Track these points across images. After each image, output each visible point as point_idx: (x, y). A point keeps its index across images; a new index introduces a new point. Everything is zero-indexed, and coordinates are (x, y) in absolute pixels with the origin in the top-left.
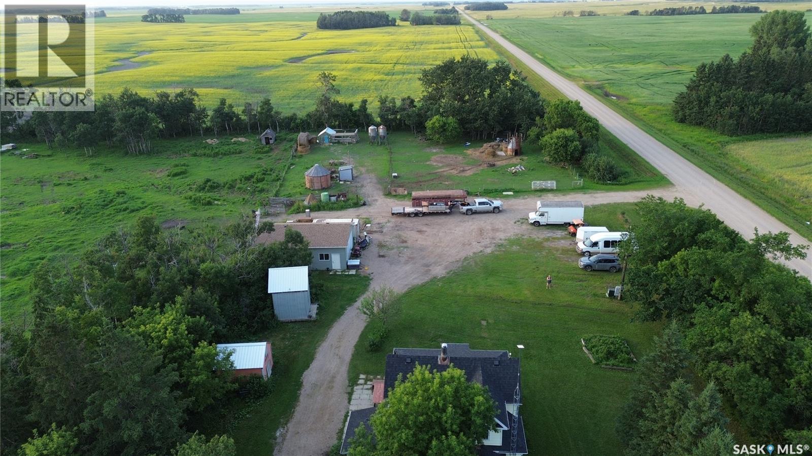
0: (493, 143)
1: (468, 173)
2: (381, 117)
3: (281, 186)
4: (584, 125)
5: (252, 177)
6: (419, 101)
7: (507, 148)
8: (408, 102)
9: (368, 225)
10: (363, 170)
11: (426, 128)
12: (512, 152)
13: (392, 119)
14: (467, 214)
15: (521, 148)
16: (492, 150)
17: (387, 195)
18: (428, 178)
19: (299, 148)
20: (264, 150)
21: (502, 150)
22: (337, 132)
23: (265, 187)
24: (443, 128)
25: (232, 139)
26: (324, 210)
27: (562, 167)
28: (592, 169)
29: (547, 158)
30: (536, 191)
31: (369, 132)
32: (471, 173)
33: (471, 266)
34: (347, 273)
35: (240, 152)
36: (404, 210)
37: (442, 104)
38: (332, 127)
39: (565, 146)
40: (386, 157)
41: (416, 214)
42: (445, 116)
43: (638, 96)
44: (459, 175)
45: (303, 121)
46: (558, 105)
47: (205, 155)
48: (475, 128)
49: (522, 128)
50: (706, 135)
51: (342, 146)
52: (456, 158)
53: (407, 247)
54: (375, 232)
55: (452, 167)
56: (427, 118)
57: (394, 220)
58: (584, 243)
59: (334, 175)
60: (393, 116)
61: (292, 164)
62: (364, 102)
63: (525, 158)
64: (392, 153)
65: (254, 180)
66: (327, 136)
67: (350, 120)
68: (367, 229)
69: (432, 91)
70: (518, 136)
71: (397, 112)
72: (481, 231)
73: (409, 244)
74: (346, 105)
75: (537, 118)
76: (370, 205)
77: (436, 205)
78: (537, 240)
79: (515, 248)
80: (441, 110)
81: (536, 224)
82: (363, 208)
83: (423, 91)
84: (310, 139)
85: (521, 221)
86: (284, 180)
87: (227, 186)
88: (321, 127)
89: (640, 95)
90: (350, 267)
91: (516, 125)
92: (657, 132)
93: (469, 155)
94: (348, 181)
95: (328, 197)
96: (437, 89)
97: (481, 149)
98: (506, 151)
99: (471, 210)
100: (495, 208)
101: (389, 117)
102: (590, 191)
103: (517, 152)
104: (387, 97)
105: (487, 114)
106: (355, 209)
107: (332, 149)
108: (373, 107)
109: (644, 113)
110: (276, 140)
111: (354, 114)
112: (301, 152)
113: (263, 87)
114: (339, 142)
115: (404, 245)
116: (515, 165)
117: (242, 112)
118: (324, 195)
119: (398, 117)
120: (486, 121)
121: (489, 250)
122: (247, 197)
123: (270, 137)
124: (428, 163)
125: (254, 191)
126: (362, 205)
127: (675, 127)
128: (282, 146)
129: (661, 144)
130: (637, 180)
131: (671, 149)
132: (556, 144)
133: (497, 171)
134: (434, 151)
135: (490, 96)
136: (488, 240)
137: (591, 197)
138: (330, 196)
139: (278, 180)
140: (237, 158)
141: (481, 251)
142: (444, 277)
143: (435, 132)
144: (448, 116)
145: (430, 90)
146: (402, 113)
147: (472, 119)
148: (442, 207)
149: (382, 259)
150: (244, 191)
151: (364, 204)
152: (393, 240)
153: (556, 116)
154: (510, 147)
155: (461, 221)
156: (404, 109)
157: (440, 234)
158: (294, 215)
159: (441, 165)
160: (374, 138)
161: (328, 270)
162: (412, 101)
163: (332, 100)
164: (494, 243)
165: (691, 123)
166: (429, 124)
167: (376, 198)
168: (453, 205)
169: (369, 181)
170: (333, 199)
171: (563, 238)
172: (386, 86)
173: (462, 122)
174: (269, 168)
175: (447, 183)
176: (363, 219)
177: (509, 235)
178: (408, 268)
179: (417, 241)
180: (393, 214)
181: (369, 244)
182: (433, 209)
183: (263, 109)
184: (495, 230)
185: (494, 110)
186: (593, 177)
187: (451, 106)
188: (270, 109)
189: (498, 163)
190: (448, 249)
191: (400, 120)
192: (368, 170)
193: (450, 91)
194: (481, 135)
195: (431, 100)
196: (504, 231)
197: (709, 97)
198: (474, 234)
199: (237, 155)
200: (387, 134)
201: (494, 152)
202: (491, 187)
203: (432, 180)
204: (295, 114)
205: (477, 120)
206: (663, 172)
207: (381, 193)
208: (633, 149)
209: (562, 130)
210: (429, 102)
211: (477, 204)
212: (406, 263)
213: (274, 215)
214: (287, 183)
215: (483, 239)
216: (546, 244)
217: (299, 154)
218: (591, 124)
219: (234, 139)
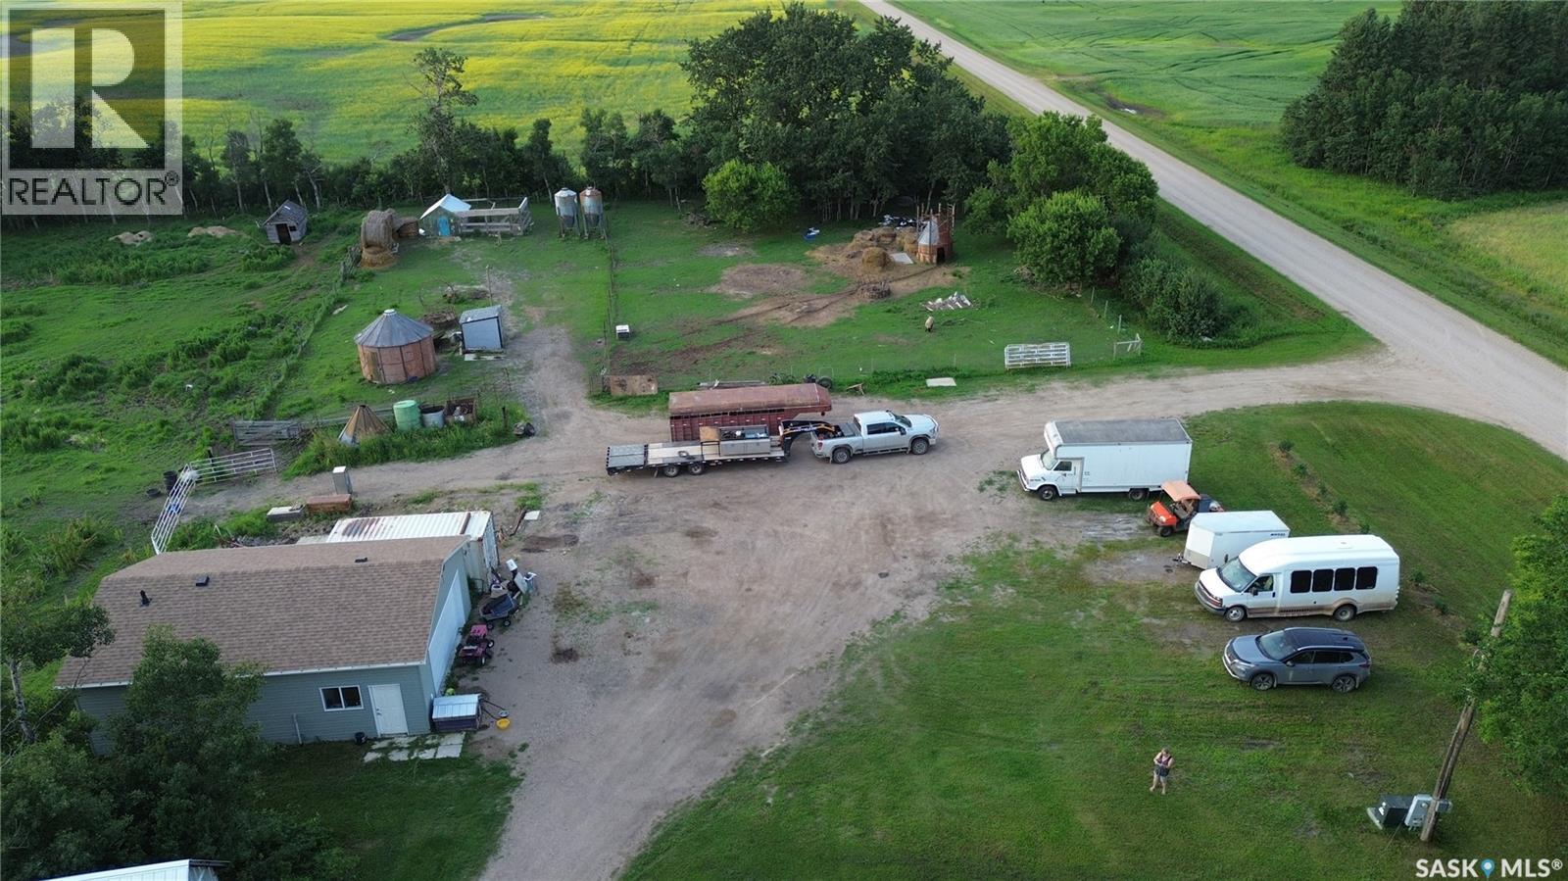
0: (877, 232)
1: (824, 319)
2: (589, 164)
3: (293, 371)
4: (1118, 181)
5: (212, 344)
6: (686, 123)
7: (915, 242)
8: (656, 125)
9: (533, 515)
10: (535, 313)
11: (704, 192)
12: (931, 255)
13: (616, 171)
14: (835, 462)
15: (951, 244)
16: (877, 250)
17: (597, 397)
18: (716, 337)
19: (366, 255)
20: (268, 261)
21: (901, 249)
22: (474, 206)
23: (245, 376)
24: (750, 192)
25: (189, 231)
26: (402, 457)
27: (1068, 296)
28: (1157, 303)
29: (1024, 270)
30: (1017, 372)
31: (557, 205)
32: (832, 320)
33: (872, 685)
34: (428, 755)
35: (204, 267)
36: (646, 453)
37: (744, 131)
38: (461, 194)
39: (1080, 241)
40: (601, 275)
41: (684, 468)
42: (751, 161)
43: (1184, 108)
44: (799, 325)
45: (386, 180)
46: (1049, 130)
47: (100, 278)
48: (831, 191)
49: (949, 191)
50: (1385, 198)
51: (485, 244)
52: (788, 273)
53: (652, 607)
54: (553, 541)
55: (780, 301)
56: (707, 167)
57: (615, 489)
58: (1219, 571)
59: (450, 335)
60: (620, 163)
61: (340, 302)
62: (543, 126)
63: (966, 270)
64: (617, 261)
65: (214, 356)
66: (444, 218)
67: (509, 175)
68: (528, 532)
69: (716, 97)
70: (944, 212)
71: (631, 151)
72: (884, 525)
73: (658, 592)
74: (496, 134)
75: (992, 164)
76: (545, 434)
77: (743, 437)
78: (1060, 555)
79: (1002, 595)
80: (742, 145)
81: (1047, 493)
82: (525, 444)
83: (694, 97)
84: (398, 225)
85: (999, 481)
86: (307, 351)
87: (126, 379)
88: (433, 192)
89: (1190, 104)
90: (442, 727)
91: (933, 181)
92: (1266, 192)
93: (820, 264)
94: (489, 353)
95: (416, 415)
96: (729, 92)
97: (850, 248)
98: (914, 253)
99: (846, 448)
100: (916, 439)
101: (611, 165)
102: (1165, 369)
103: (943, 255)
104: (603, 113)
105: (859, 155)
106: (497, 451)
107: (458, 252)
108: (568, 139)
109: (1217, 146)
110: (309, 231)
111: (518, 157)
112: (373, 264)
113: (316, 94)
114: (477, 234)
115: (646, 594)
116: (945, 293)
117: (223, 158)
118: (403, 408)
119: (633, 165)
120: (858, 171)
121: (920, 610)
122: (177, 414)
123: (291, 223)
124: (714, 289)
125: (205, 394)
126: (520, 437)
127: (1302, 180)
128: (322, 250)
129: (1290, 223)
130: (1279, 331)
131: (1322, 236)
132: (1055, 236)
133: (898, 311)
134: (730, 253)
135: (864, 108)
136: (910, 562)
137: (1175, 387)
138: (425, 410)
139: (286, 353)
140: (193, 285)
141: (897, 616)
142: (784, 750)
143: (730, 203)
144: (759, 163)
145: (712, 93)
146: (641, 154)
147: (821, 169)
148: (760, 443)
149: (564, 667)
150: (175, 395)
151: (528, 433)
152: (609, 576)
153: (1042, 159)
154: (924, 240)
155: (818, 488)
156: (648, 145)
157: (759, 544)
158: (305, 479)
159: (747, 294)
160: (570, 220)
161: (362, 742)
162: (668, 124)
163: (458, 124)
164: (933, 576)
165: (1337, 169)
166: (712, 182)
167: (566, 408)
168: (794, 436)
169: (548, 349)
170: (434, 419)
171: (1139, 545)
172: (609, 90)
173: (798, 177)
174: (269, 314)
175: (768, 352)
176: (520, 488)
177: (970, 538)
178: (653, 707)
179: (685, 575)
180: (611, 471)
181: (527, 597)
182: (733, 449)
183: (273, 148)
184: (927, 520)
185: (877, 144)
186: (1162, 326)
187: (766, 135)
188: (293, 149)
189: (900, 287)
190: (787, 608)
191: (640, 172)
192: (549, 314)
193: (763, 96)
194: (845, 208)
195: (714, 118)
196: (955, 522)
197: (1384, 105)
198: (864, 538)
199: (193, 277)
200: (606, 208)
201: (885, 255)
202: (892, 364)
203: (727, 343)
204: (365, 161)
205: (835, 170)
206: (1337, 306)
207: (581, 390)
208: (1232, 240)
209: (1068, 196)
210: (709, 126)
211: (864, 430)
212: (648, 684)
213: (240, 482)
214: (311, 364)
215: (895, 559)
216: (1094, 571)
217: (365, 269)
218: (1135, 179)
219: (196, 231)
